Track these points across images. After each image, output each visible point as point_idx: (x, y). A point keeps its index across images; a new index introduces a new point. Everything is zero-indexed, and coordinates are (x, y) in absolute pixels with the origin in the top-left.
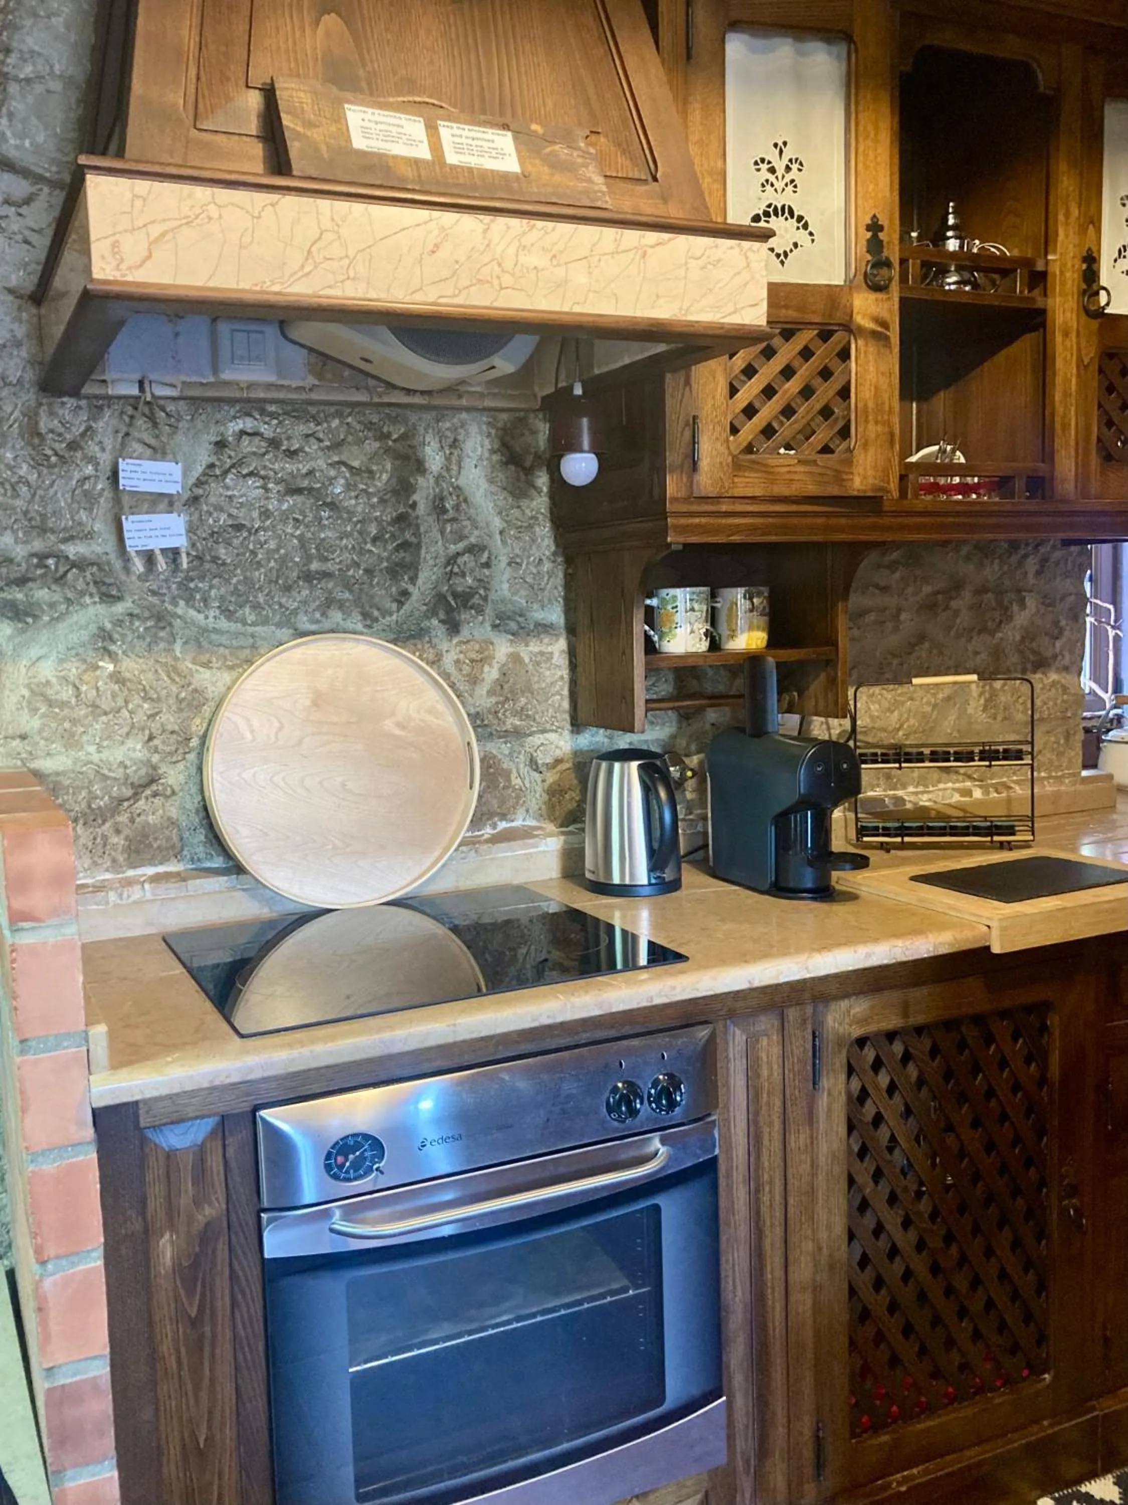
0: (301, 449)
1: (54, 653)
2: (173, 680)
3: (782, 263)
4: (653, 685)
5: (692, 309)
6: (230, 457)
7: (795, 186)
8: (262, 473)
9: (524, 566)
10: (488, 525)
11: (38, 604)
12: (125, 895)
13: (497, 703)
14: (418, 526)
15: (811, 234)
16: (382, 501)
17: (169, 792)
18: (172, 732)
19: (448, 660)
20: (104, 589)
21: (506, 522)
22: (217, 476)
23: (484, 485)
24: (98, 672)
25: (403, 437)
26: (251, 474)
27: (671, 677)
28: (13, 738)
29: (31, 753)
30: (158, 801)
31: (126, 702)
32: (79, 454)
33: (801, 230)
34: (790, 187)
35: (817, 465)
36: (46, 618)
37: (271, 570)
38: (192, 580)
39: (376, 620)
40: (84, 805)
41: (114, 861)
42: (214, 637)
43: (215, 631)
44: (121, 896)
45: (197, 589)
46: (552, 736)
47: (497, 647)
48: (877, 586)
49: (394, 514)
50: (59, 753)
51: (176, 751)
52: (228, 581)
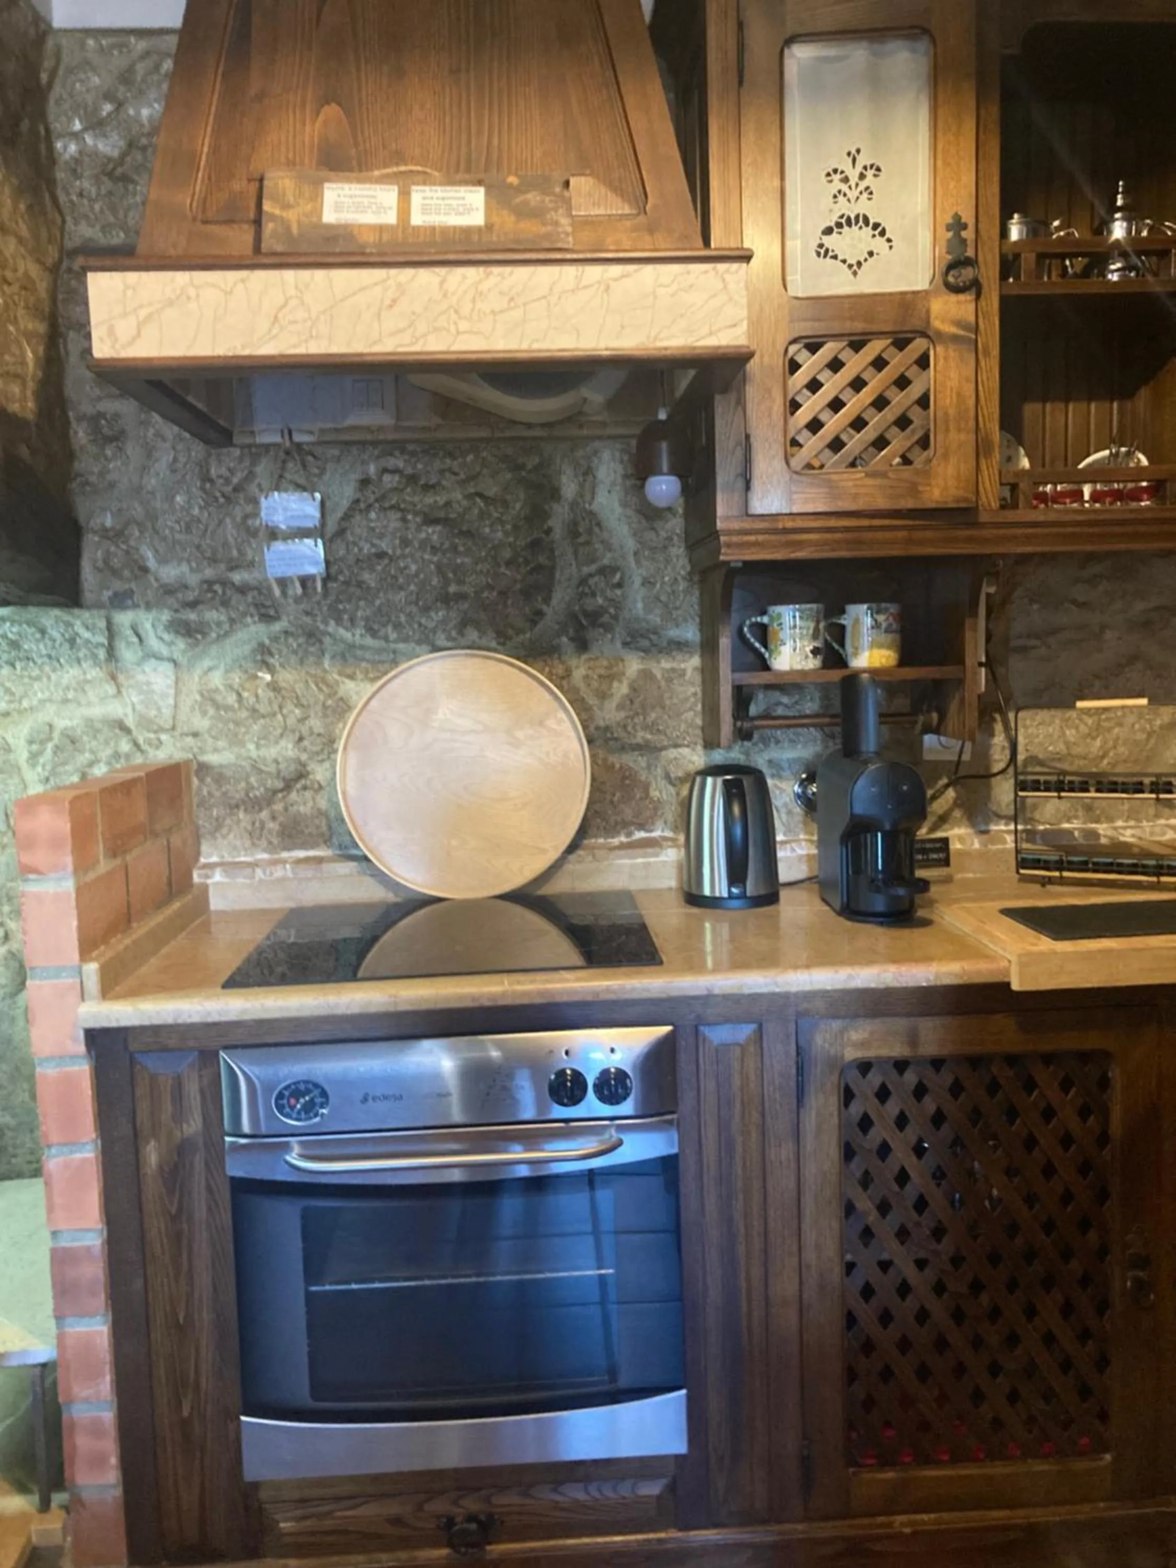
0: (438, 483)
1: (222, 665)
2: (320, 689)
3: (855, 273)
4: (796, 703)
5: (662, 335)
6: (374, 493)
7: (871, 193)
8: (402, 506)
9: (658, 586)
10: (621, 547)
11: (208, 624)
12: (268, 872)
13: (627, 717)
14: (552, 551)
15: (889, 240)
16: (516, 527)
17: (316, 786)
18: (319, 735)
19: (579, 674)
20: (263, 611)
21: (640, 543)
22: (361, 511)
23: (619, 510)
24: (258, 682)
25: (537, 468)
26: (392, 507)
27: (817, 695)
28: (187, 735)
29: (200, 748)
30: (308, 794)
31: (281, 707)
32: (241, 495)
33: (878, 237)
34: (865, 195)
35: (888, 478)
36: (214, 635)
37: (412, 593)
38: (341, 602)
39: (510, 638)
40: (243, 794)
41: (270, 843)
42: (359, 653)
43: (362, 647)
44: (264, 873)
45: (345, 611)
46: (685, 751)
47: (626, 663)
48: (1074, 602)
49: (529, 540)
50: (224, 749)
51: (322, 750)
52: (372, 603)
